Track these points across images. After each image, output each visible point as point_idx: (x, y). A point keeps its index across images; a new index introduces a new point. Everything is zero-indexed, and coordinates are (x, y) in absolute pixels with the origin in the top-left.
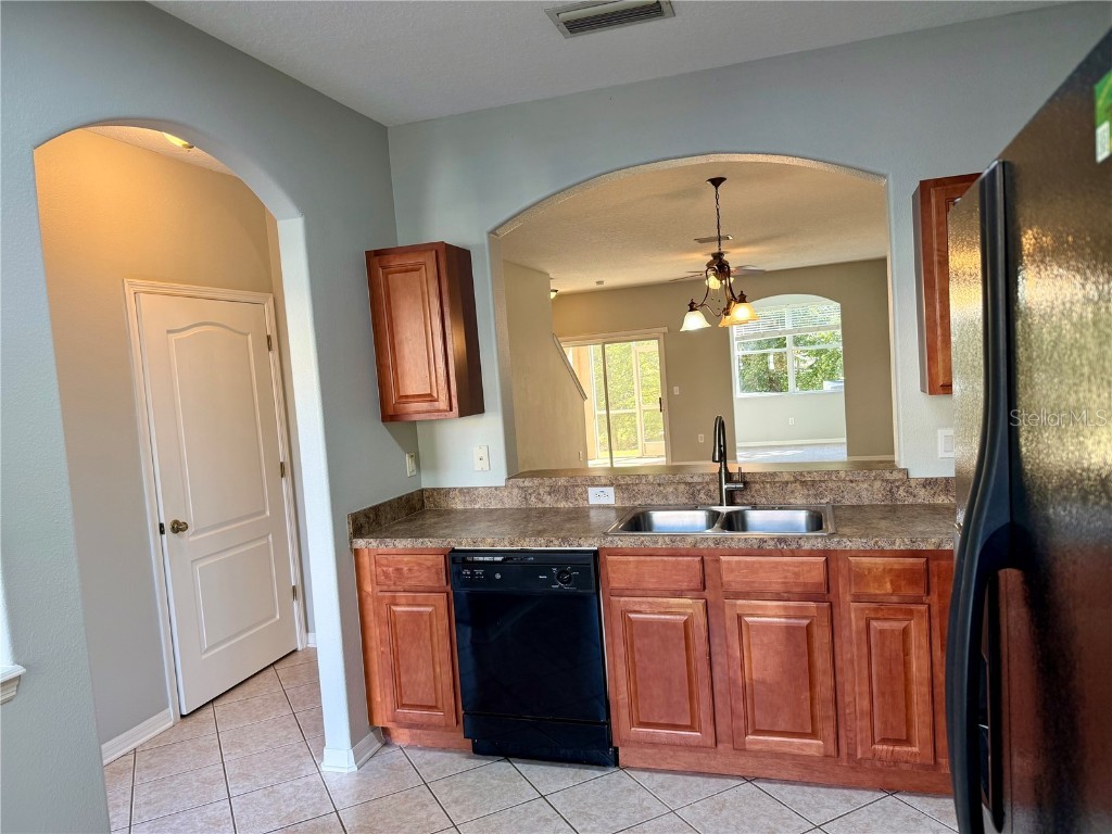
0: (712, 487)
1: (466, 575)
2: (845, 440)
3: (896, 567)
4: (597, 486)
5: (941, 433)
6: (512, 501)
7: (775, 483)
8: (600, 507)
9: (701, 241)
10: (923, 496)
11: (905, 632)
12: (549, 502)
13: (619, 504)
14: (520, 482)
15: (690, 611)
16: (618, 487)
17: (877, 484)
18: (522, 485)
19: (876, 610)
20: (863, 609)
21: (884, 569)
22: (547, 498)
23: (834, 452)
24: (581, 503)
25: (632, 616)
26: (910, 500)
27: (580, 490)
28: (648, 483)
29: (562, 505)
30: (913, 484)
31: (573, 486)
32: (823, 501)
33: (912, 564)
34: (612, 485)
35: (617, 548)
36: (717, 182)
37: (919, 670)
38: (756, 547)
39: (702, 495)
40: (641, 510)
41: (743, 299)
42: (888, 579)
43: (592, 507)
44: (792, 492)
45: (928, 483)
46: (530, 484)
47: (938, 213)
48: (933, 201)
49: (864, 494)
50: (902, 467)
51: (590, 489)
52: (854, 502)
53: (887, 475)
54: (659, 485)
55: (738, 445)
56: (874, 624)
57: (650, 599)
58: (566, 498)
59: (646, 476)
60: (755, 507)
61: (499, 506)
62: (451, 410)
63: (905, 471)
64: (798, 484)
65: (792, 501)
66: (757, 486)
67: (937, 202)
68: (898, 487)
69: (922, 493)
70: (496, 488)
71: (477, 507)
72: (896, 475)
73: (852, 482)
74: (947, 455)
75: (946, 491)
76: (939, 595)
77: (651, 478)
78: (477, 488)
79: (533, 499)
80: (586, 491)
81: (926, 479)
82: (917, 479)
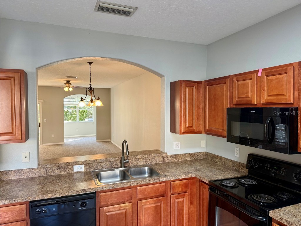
0: (117, 162)
1: (39, 211)
3: (182, 183)
4: (78, 165)
5: (174, 143)
6: (41, 173)
7: (135, 159)
8: (78, 172)
9: (68, 77)
10: (170, 160)
12: (57, 172)
13: (86, 171)
15: (127, 207)
16: (85, 165)
17: (160, 157)
18: (45, 167)
19: (177, 196)
21: (179, 184)
22: (56, 171)
24: (71, 172)
25: (107, 214)
26: (168, 161)
27: (70, 167)
28: (97, 162)
29: (63, 173)
30: (168, 157)
31: (67, 166)
32: (147, 163)
34: (83, 164)
35: (104, 190)
36: (90, 63)
39: (114, 165)
42: (180, 187)
43: (76, 173)
45: (172, 156)
46: (49, 166)
48: (183, 86)
49: (157, 160)
50: (165, 152)
52: (155, 163)
53: (163, 155)
54: (100, 163)
56: (177, 200)
57: (114, 206)
58: (64, 170)
59: (96, 160)
61: (33, 176)
62: (22, 139)
63: (167, 153)
64: (141, 159)
65: (139, 164)
66: (130, 160)
68: (165, 158)
69: (170, 159)
70: (33, 169)
72: (165, 155)
73: (155, 157)
74: (175, 149)
75: (175, 158)
77: (98, 161)
78: (23, 170)
79: (50, 172)
80: (73, 167)
81: (171, 155)
82: (169, 155)
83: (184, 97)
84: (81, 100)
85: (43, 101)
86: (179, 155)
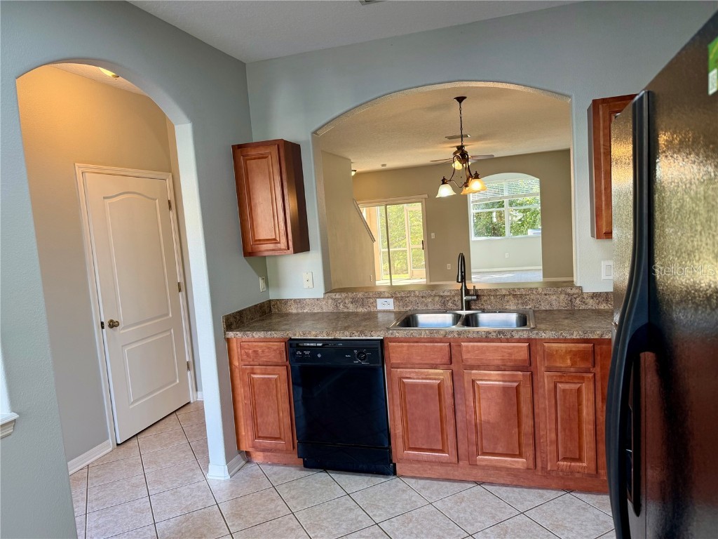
0: (456, 299)
1: (299, 355)
2: (541, 267)
3: (574, 349)
4: (383, 298)
5: (604, 264)
6: (328, 307)
7: (496, 296)
8: (384, 311)
9: (450, 138)
10: (592, 304)
11: (579, 391)
12: (352, 308)
13: (397, 310)
14: (333, 295)
15: (442, 377)
16: (396, 299)
17: (562, 297)
18: (334, 297)
19: (560, 377)
20: (552, 377)
21: (566, 351)
22: (350, 306)
23: (534, 275)
24: (372, 309)
25: (405, 380)
26: (583, 307)
27: (372, 300)
28: (415, 296)
29: (360, 310)
30: (585, 296)
31: (367, 298)
32: (527, 307)
33: (584, 348)
34: (392, 297)
35: (395, 338)
36: (460, 99)
37: (588, 414)
38: (484, 337)
39: (450, 304)
40: (410, 313)
41: (477, 177)
42: (568, 357)
43: (380, 311)
44: (508, 301)
45: (595, 296)
46: (340, 297)
47: (604, 121)
48: (601, 113)
49: (554, 303)
50: (577, 284)
51: (378, 300)
52: (548, 308)
53: (569, 291)
54: (422, 297)
55: (472, 271)
56: (560, 386)
57: (417, 370)
58: (363, 305)
59: (414, 291)
60: (484, 311)
61: (319, 311)
62: (288, 249)
63: (580, 288)
65: (507, 307)
66: (485, 298)
67: (604, 113)
68: (576, 299)
69: (591, 301)
70: (318, 299)
71: (305, 311)
72: (574, 291)
73: (546, 295)
74: (607, 278)
75: (607, 300)
76: (601, 367)
77: (417, 293)
78: (305, 299)
79: (341, 306)
80: (376, 301)
81: (594, 293)
82: (588, 293)
84: (444, 183)
85: (426, 196)
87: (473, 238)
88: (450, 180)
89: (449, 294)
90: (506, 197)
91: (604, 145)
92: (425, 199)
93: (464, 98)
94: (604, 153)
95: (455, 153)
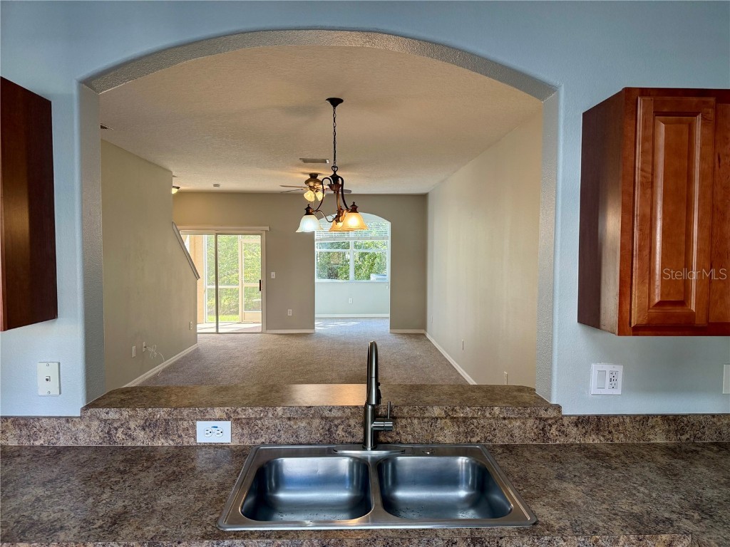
0: (352, 422)
4: (210, 420)
5: (595, 368)
6: (89, 435)
7: (424, 418)
8: (210, 446)
9: (305, 161)
10: (575, 436)
12: (142, 439)
13: (236, 443)
14: (102, 413)
16: (237, 421)
17: (530, 422)
18: (104, 416)
22: (140, 434)
24: (186, 441)
26: (561, 440)
27: (185, 424)
28: (275, 418)
29: (160, 442)
30: (566, 422)
31: (176, 420)
32: (474, 440)
34: (229, 418)
36: (335, 102)
39: (340, 432)
44: (442, 429)
45: (581, 421)
46: (117, 416)
47: (645, 127)
49: (517, 432)
50: (554, 402)
51: (199, 424)
52: (506, 441)
53: (543, 414)
54: (289, 419)
58: (166, 433)
59: (273, 408)
61: (70, 444)
63: (558, 408)
64: (447, 421)
65: (440, 439)
66: (404, 422)
68: (551, 426)
69: (573, 431)
70: (68, 419)
71: (37, 443)
72: (552, 413)
73: (504, 418)
74: (599, 391)
75: (598, 430)
77: (279, 412)
78: (39, 418)
79: (120, 434)
80: (194, 427)
81: (579, 417)
82: (570, 416)
83: (643, 163)
84: (308, 213)
85: (267, 228)
86: (616, 421)
87: (317, 280)
88: (317, 211)
89: (339, 414)
90: (352, 239)
91: (642, 170)
92: (266, 231)
93: (340, 101)
94: (642, 184)
95: (307, 182)
